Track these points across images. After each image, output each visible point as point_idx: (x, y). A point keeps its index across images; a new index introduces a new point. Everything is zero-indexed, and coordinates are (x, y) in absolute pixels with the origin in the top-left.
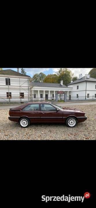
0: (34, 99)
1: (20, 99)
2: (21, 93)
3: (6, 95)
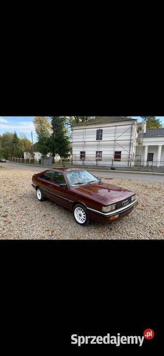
0: (145, 164)
1: (111, 163)
2: (116, 152)
3: (95, 156)
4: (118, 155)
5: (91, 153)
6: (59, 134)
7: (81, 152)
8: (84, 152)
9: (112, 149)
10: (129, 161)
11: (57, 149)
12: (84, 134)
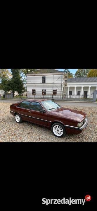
0: (69, 97)
1: (52, 96)
2: (54, 90)
3: (42, 92)
4: (55, 92)
5: (39, 91)
6: (17, 78)
7: (33, 90)
8: (35, 90)
9: (52, 88)
10: (61, 95)
11: (16, 88)
12: (34, 79)
